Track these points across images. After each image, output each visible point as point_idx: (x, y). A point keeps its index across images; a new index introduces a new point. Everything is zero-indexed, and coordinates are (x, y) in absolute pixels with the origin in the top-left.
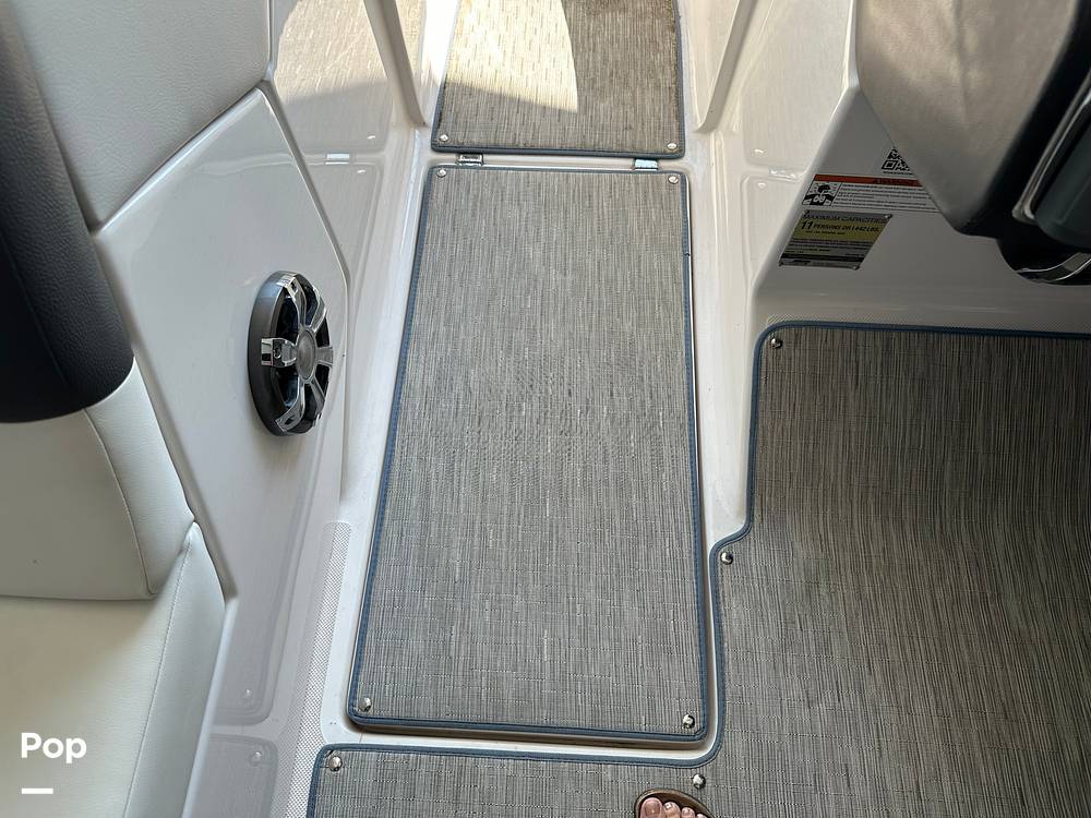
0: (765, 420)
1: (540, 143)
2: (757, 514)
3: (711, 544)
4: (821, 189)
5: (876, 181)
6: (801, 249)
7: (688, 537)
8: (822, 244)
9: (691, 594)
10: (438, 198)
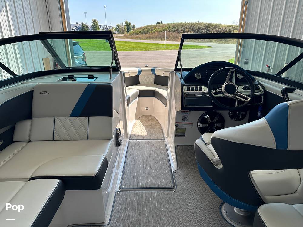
0: (178, 156)
1: (144, 139)
2: (179, 167)
3: (173, 172)
4: (177, 124)
6: (177, 134)
7: (169, 170)
8: (179, 133)
9: (170, 175)
10: (130, 143)
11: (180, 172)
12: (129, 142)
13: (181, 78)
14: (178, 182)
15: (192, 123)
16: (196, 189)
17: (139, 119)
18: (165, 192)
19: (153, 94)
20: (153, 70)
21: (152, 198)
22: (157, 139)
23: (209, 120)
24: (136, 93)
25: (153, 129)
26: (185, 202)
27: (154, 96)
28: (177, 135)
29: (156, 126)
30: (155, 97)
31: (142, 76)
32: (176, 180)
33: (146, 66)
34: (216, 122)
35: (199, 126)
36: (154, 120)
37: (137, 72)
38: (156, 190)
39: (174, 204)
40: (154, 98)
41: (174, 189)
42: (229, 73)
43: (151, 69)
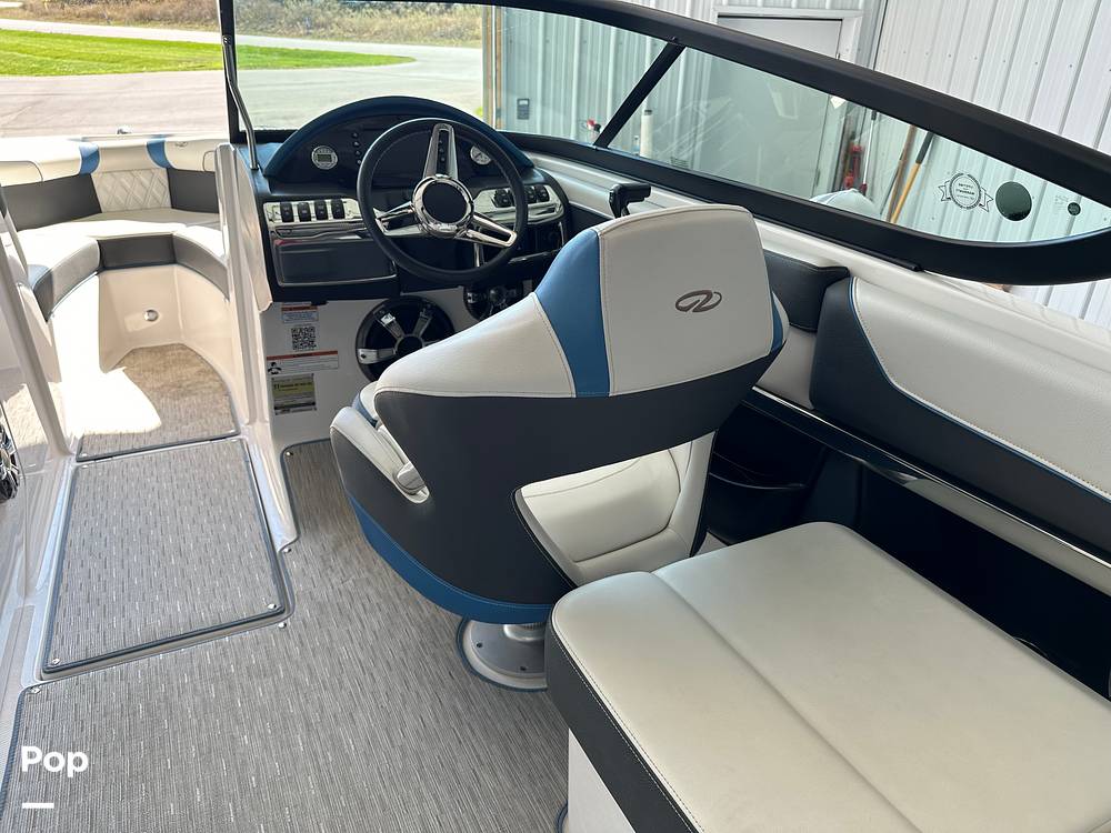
0: (295, 488)
1: (149, 445)
2: (302, 530)
3: (278, 550)
4: (273, 364)
5: (294, 356)
6: (281, 402)
7: (263, 549)
8: (290, 397)
9: (267, 566)
10: (83, 476)
11: (306, 546)
12: (77, 469)
13: (254, 170)
14: (298, 587)
15: (335, 352)
16: (371, 592)
17: (119, 364)
18: (248, 635)
19: (169, 251)
20: (156, 149)
21: (191, 674)
22: (205, 435)
23: (397, 333)
24: (86, 253)
25: (187, 399)
26: (330, 651)
27: (174, 261)
28: (279, 408)
29: (203, 383)
30: (183, 265)
31: (108, 176)
32: (293, 580)
33: (120, 132)
34: (423, 336)
35: (363, 361)
36: (188, 361)
37: (76, 160)
38: (210, 639)
39: (286, 670)
40: (176, 270)
41: (285, 615)
42: (433, 142)
43: (145, 142)
